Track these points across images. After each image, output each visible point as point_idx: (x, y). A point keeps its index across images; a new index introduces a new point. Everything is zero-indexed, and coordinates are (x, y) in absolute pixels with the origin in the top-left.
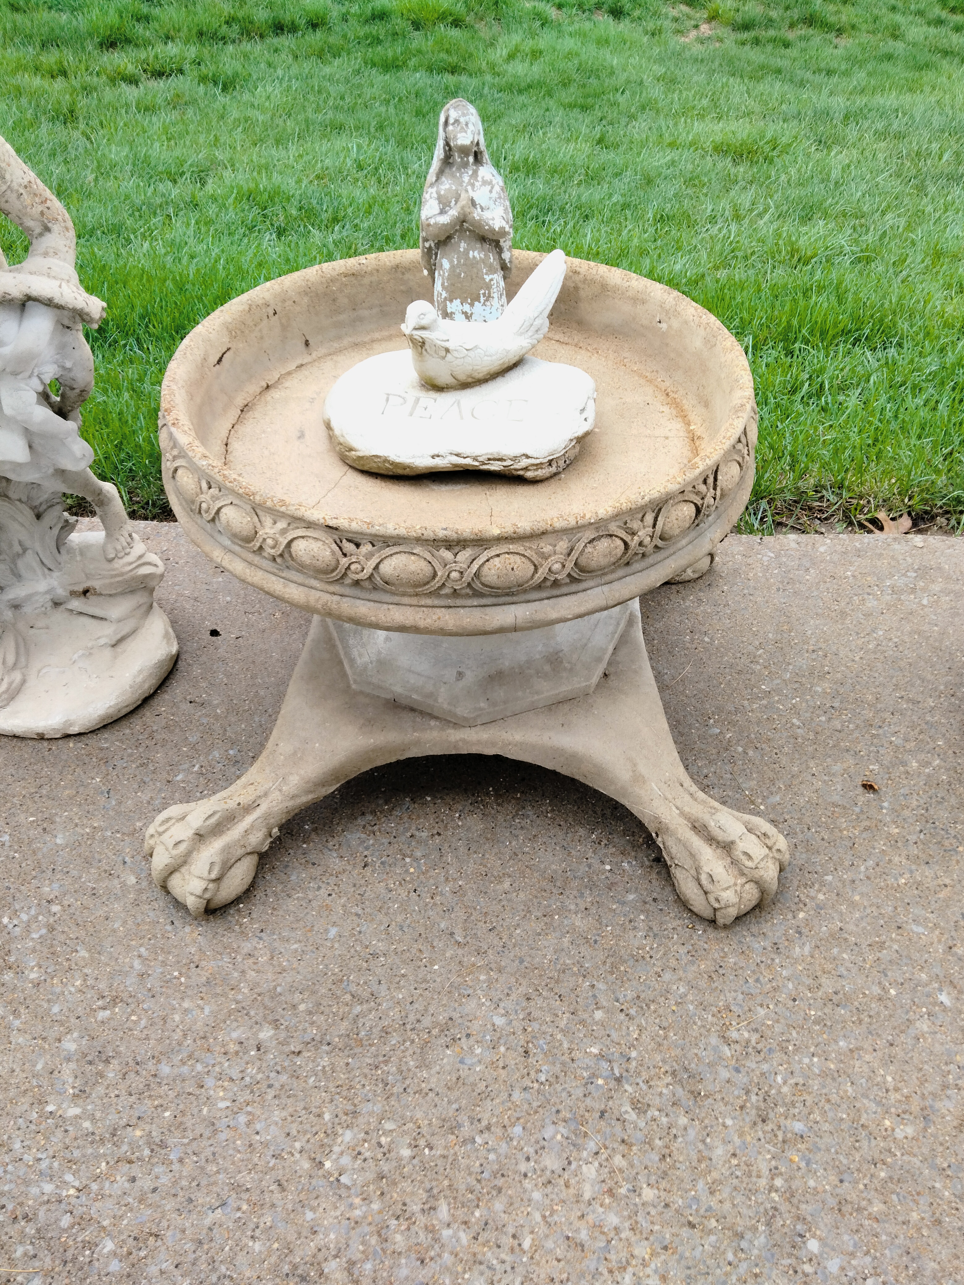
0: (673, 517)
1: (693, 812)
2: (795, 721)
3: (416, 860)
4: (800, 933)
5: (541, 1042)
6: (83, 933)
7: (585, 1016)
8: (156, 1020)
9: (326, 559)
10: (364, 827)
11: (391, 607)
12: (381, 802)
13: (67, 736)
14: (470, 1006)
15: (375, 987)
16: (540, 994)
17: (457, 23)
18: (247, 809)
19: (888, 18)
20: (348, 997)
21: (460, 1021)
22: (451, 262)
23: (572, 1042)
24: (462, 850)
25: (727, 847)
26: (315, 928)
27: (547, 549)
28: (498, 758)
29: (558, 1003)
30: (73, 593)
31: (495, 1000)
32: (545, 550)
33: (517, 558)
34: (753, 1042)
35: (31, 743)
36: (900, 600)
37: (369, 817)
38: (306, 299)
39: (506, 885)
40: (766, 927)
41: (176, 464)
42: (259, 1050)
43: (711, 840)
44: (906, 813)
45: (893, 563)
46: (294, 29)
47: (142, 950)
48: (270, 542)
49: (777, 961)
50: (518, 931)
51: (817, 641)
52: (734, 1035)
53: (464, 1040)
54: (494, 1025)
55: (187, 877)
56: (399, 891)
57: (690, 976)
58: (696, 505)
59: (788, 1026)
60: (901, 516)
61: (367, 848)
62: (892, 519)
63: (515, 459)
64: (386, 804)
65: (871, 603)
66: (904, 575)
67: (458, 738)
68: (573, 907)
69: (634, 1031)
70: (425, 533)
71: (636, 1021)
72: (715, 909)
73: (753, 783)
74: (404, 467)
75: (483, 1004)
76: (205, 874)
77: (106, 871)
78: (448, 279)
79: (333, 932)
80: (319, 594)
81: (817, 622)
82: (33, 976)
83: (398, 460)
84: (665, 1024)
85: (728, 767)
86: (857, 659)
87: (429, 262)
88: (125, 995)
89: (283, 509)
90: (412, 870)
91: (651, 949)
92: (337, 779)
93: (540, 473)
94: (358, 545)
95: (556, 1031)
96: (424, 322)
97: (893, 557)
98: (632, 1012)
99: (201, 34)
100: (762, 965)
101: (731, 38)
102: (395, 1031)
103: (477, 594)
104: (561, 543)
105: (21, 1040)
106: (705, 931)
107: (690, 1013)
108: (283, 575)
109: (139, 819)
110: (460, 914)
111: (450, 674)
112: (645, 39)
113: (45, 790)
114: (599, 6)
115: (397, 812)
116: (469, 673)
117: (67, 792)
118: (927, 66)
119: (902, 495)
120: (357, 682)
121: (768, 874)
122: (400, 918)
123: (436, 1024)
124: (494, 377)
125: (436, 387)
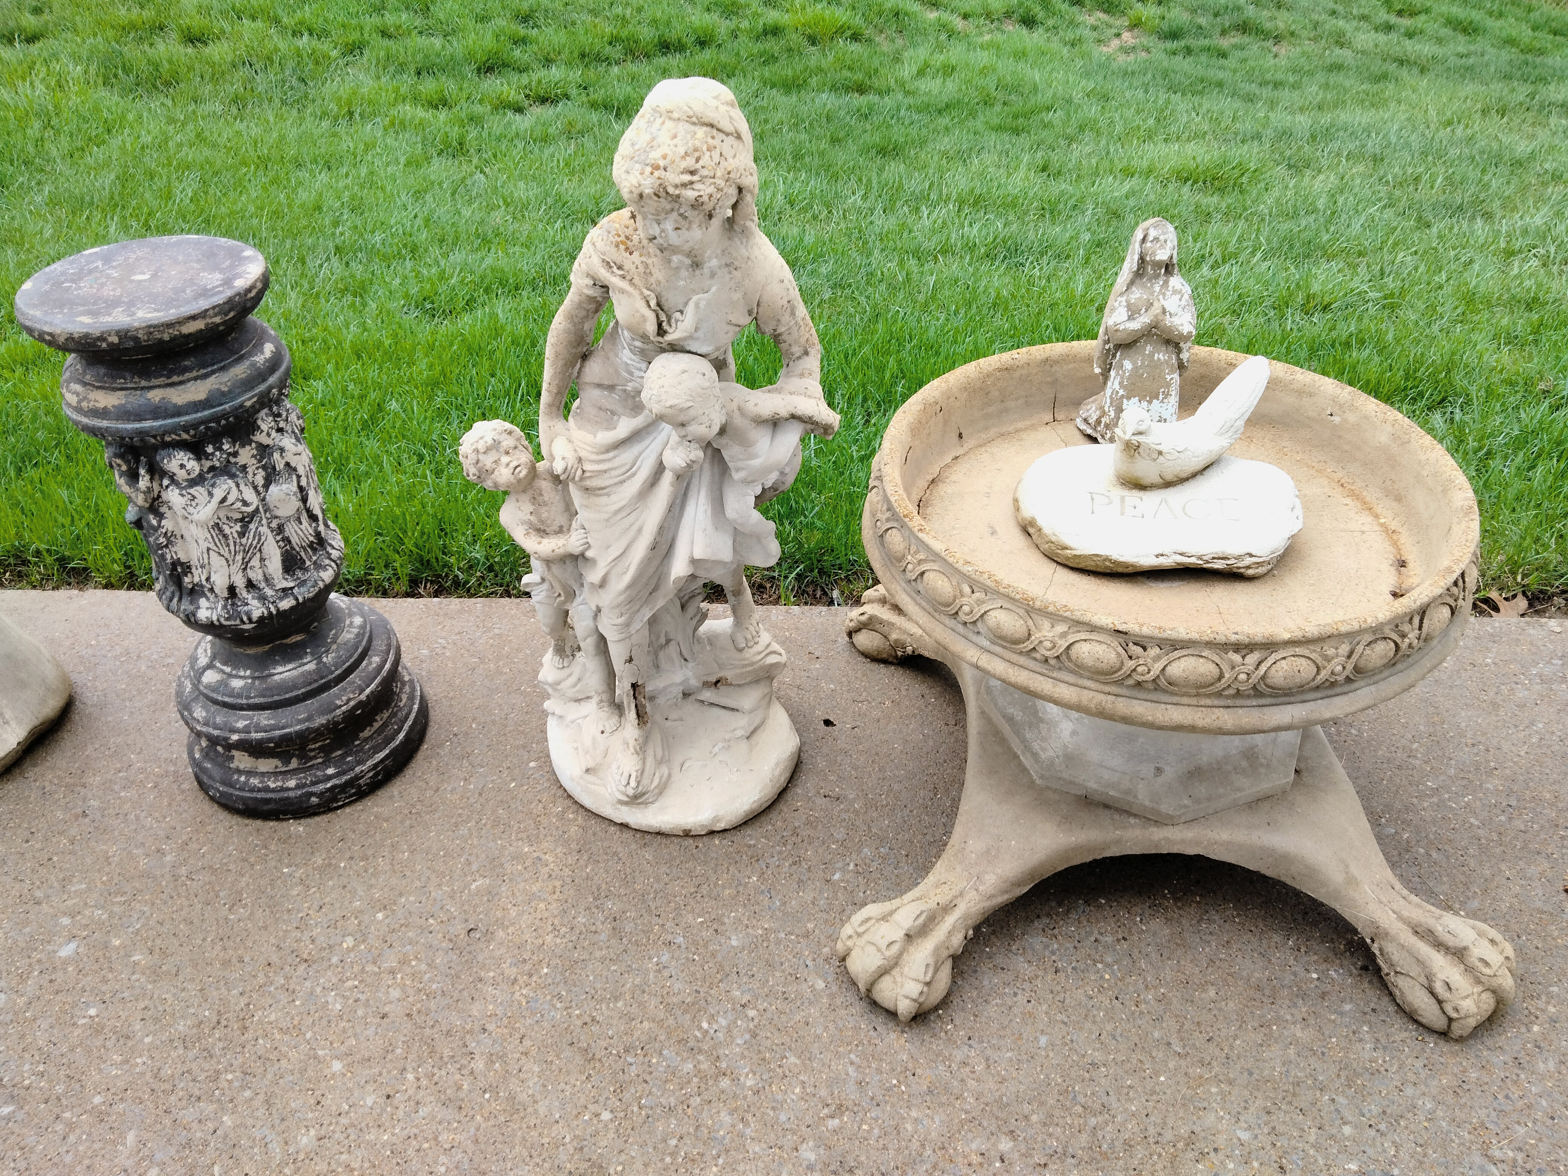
0: (1436, 620)
1: (1414, 916)
2: (1472, 820)
3: (1108, 965)
4: (1539, 1047)
5: (1295, 1157)
6: (787, 1039)
7: (1334, 1131)
8: (889, 1130)
9: (1111, 662)
10: (1044, 930)
11: (1169, 706)
12: (1054, 904)
13: (712, 833)
14: (1210, 1119)
15: (1105, 1099)
16: (1280, 1108)
17: (856, 37)
18: (946, 909)
19: (1332, 24)
20: (1078, 1109)
21: (1203, 1134)
22: (1134, 363)
23: (1327, 1158)
24: (1154, 956)
25: (1459, 954)
26: (1024, 1036)
27: (1331, 652)
28: (1199, 859)
29: (1301, 1117)
30: (706, 684)
31: (1234, 1112)
32: (1328, 652)
33: (1303, 660)
34: (1520, 1161)
35: (676, 840)
36: (1551, 690)
38: (965, 394)
39: (1212, 993)
40: (1501, 1041)
41: (923, 568)
42: (1003, 1161)
43: (1439, 945)
45: (1534, 650)
46: (680, 48)
47: (852, 1056)
48: (1048, 644)
49: (1523, 1076)
50: (1238, 1042)
51: (1475, 735)
52: (1498, 1154)
53: (1212, 1154)
54: (1239, 1139)
55: (899, 979)
56: (1100, 999)
57: (1434, 1091)
58: (1451, 606)
59: (1554, 1145)
60: (1514, 596)
61: (1053, 953)
62: (1506, 599)
63: (1239, 558)
64: (1060, 906)
65: (1521, 694)
66: (1549, 662)
67: (1161, 836)
68: (1289, 1017)
69: (1390, 1147)
70: (1218, 637)
71: (1389, 1136)
72: (1450, 1020)
73: (1445, 888)
75: (1222, 1118)
76: (921, 977)
77: (791, 975)
78: (1128, 379)
79: (1043, 1040)
80: (1091, 694)
81: (1469, 713)
82: (749, 1083)
83: (1121, 559)
84: (1420, 1141)
85: (1414, 869)
86: (1522, 753)
87: (1105, 362)
88: (850, 1104)
89: (1068, 614)
90: (1107, 977)
91: (1384, 1061)
92: (1032, 878)
93: (1261, 570)
94: (1145, 649)
95: (1307, 1147)
96: (1142, 428)
97: (1531, 643)
98: (1383, 1127)
99: (583, 56)
100: (1508, 1081)
101: (1159, 48)
102: (1138, 1144)
103: (1259, 695)
104: (1343, 646)
105: (757, 1149)
106: (1435, 1043)
107: (1445, 1130)
108: (1054, 675)
109: (809, 920)
110: (1171, 1023)
111: (1147, 770)
112: (1065, 51)
113: (704, 889)
114: (1008, 15)
115: (1073, 916)
116: (1167, 769)
117: (727, 892)
118: (1384, 77)
119: (1514, 573)
120: (1042, 777)
121: (1507, 982)
122: (1109, 1027)
123: (1179, 1138)
124: (1194, 475)
125: (1139, 486)
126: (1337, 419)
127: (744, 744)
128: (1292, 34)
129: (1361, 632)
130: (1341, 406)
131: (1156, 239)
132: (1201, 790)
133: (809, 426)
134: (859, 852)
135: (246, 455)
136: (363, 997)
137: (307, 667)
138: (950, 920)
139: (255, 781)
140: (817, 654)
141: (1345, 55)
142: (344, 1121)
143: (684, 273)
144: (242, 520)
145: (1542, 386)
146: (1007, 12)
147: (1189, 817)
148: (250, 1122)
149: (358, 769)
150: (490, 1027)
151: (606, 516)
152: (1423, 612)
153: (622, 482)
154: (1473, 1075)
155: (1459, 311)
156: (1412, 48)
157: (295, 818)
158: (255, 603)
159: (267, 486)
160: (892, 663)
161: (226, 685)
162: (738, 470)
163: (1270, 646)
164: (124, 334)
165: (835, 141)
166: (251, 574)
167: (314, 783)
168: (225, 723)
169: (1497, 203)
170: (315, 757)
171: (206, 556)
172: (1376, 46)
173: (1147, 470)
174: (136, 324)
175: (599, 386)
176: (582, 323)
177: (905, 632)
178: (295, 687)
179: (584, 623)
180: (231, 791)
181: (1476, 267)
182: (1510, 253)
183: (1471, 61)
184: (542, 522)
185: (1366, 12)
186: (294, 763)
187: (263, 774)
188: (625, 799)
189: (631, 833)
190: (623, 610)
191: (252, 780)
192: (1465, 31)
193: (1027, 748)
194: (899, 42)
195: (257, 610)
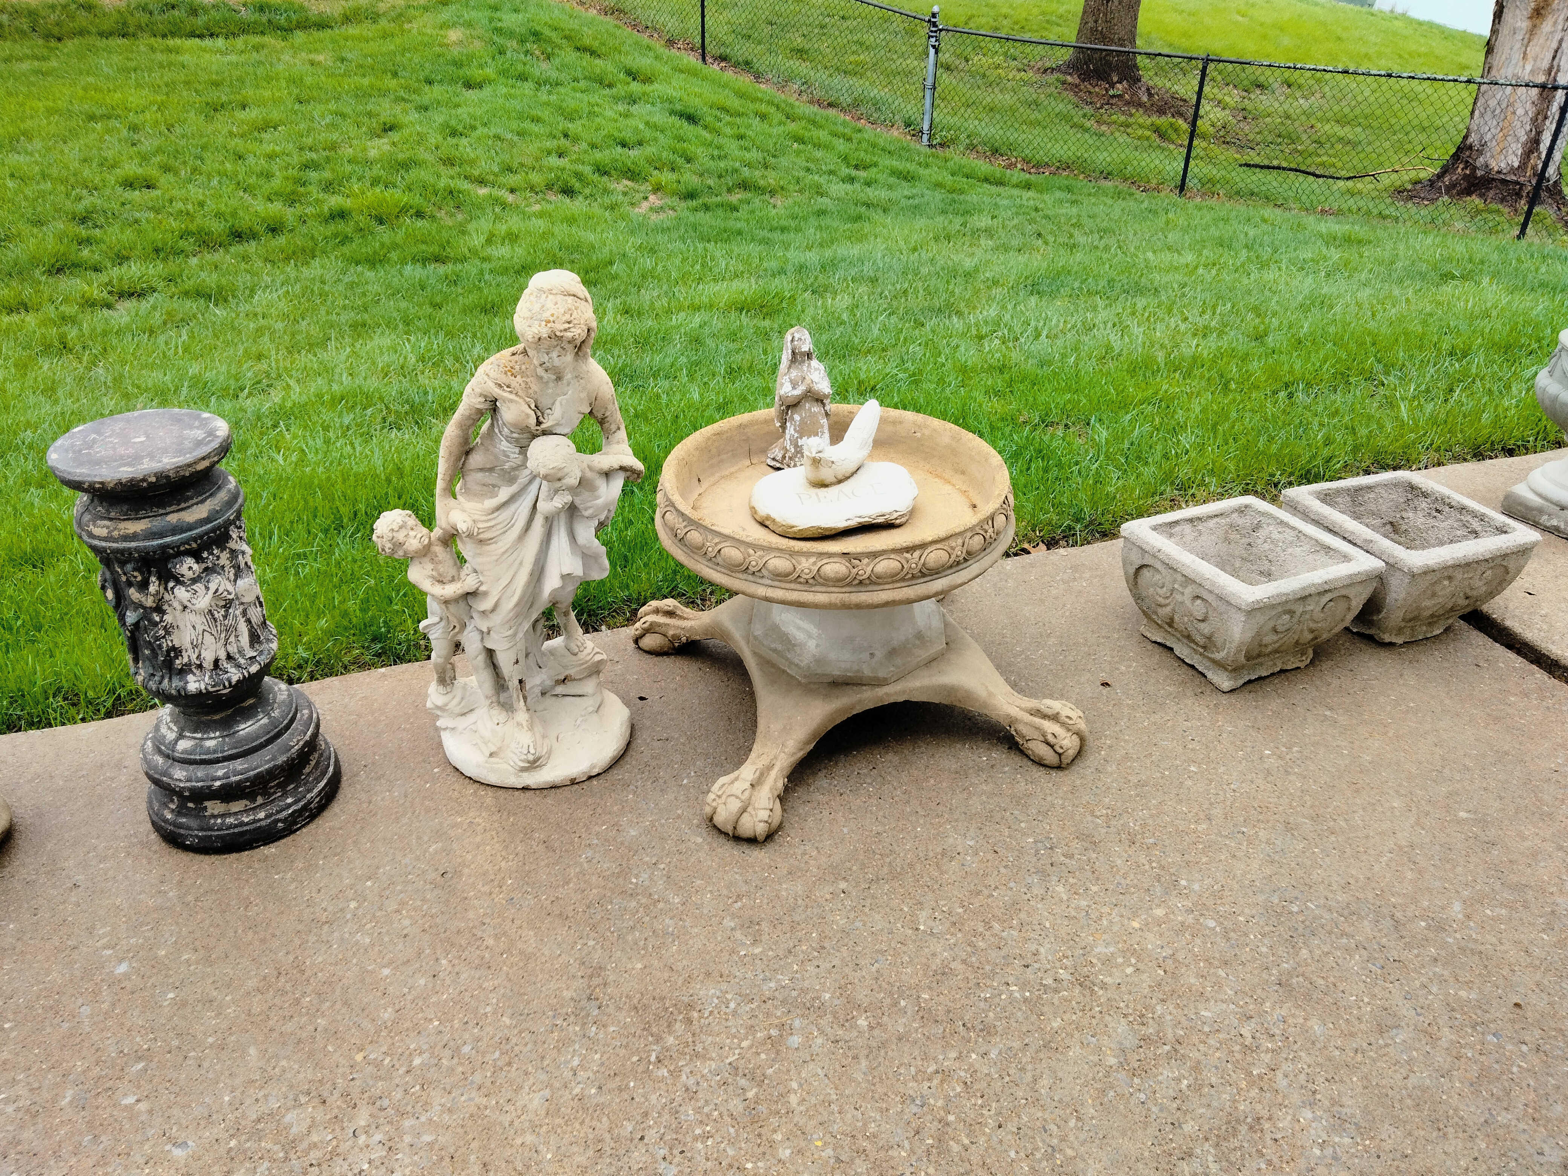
1: (1028, 706)
2: (1046, 662)
3: (869, 784)
5: (1000, 845)
6: (690, 873)
7: (1017, 827)
8: (772, 898)
9: (842, 573)
13: (590, 778)
14: (951, 840)
15: (890, 847)
16: (986, 825)
17: (419, 215)
18: (770, 767)
19: (810, 178)
20: (877, 856)
21: (949, 848)
22: (801, 416)
23: (1016, 840)
24: (894, 772)
25: (1055, 718)
26: (834, 831)
27: (954, 544)
29: (998, 826)
31: (962, 834)
32: (952, 545)
33: (941, 551)
34: (1110, 813)
35: (566, 788)
37: (825, 771)
39: (932, 781)
40: (1088, 763)
41: (718, 548)
42: (844, 893)
43: (1045, 716)
44: (1131, 692)
46: (254, 236)
49: (1102, 776)
50: (954, 801)
51: (1035, 618)
52: (1098, 814)
53: (957, 856)
54: (969, 845)
55: (753, 813)
56: (871, 801)
57: (1061, 795)
58: (1004, 514)
59: (1123, 802)
60: (1037, 544)
62: (1034, 547)
63: (890, 514)
65: (1054, 592)
66: (1065, 572)
67: (883, 693)
68: (977, 782)
69: (1046, 826)
71: (1045, 822)
72: (1060, 755)
74: (831, 529)
75: (957, 838)
77: (678, 840)
78: (799, 426)
79: (846, 830)
80: (836, 595)
81: (1029, 608)
82: (676, 901)
84: (1060, 819)
86: (1063, 622)
87: (782, 418)
88: (744, 893)
90: (871, 789)
91: (1033, 788)
92: (814, 739)
93: (903, 520)
94: (860, 560)
95: (1005, 838)
96: (820, 449)
97: (1053, 564)
98: (1040, 818)
99: (157, 251)
100: (1095, 780)
101: (683, 206)
102: (916, 863)
103: (924, 575)
104: (959, 540)
105: (696, 931)
106: (1055, 773)
107: (1071, 811)
108: (813, 589)
110: (914, 802)
111: (865, 656)
112: (607, 214)
113: (599, 810)
114: (549, 187)
115: (841, 764)
116: (877, 652)
117: (615, 808)
118: (859, 218)
119: (1034, 531)
120: (805, 676)
121: (1082, 726)
122: (881, 813)
123: (937, 854)
124: (853, 474)
125: (824, 485)
126: (918, 435)
127: (595, 716)
128: (782, 188)
129: (965, 531)
130: (919, 427)
131: (800, 339)
132: (898, 661)
133: (629, 473)
134: (694, 764)
135: (224, 559)
136: (384, 930)
137: (262, 722)
138: (773, 773)
139: (230, 820)
140: (616, 659)
141: (824, 202)
142: (409, 997)
143: (551, 385)
144: (225, 606)
145: (1022, 419)
146: (547, 185)
147: (895, 678)
148: (339, 1018)
149: (309, 796)
150: (487, 921)
151: (495, 558)
152: (992, 518)
153: (505, 532)
154: (1078, 782)
155: (960, 379)
156: (873, 194)
157: (264, 845)
158: (233, 670)
159: (235, 581)
160: (671, 654)
161: (202, 746)
162: (586, 509)
163: (923, 546)
164: (160, 476)
165: (437, 306)
166: (230, 648)
167: (278, 812)
168: (207, 775)
169: (962, 305)
170: (275, 793)
171: (200, 637)
172: (847, 194)
173: (827, 474)
174: (168, 467)
175: (481, 470)
176: (468, 429)
177: (678, 627)
178: (258, 738)
179: (475, 646)
180: (209, 833)
181: (962, 349)
182: (981, 338)
183: (917, 201)
184: (440, 575)
185: (832, 168)
186: (260, 800)
187: (236, 813)
188: (527, 765)
189: (532, 792)
190: (512, 624)
191: (227, 820)
192: (905, 178)
193: (791, 663)
194: (460, 217)
195: (235, 675)
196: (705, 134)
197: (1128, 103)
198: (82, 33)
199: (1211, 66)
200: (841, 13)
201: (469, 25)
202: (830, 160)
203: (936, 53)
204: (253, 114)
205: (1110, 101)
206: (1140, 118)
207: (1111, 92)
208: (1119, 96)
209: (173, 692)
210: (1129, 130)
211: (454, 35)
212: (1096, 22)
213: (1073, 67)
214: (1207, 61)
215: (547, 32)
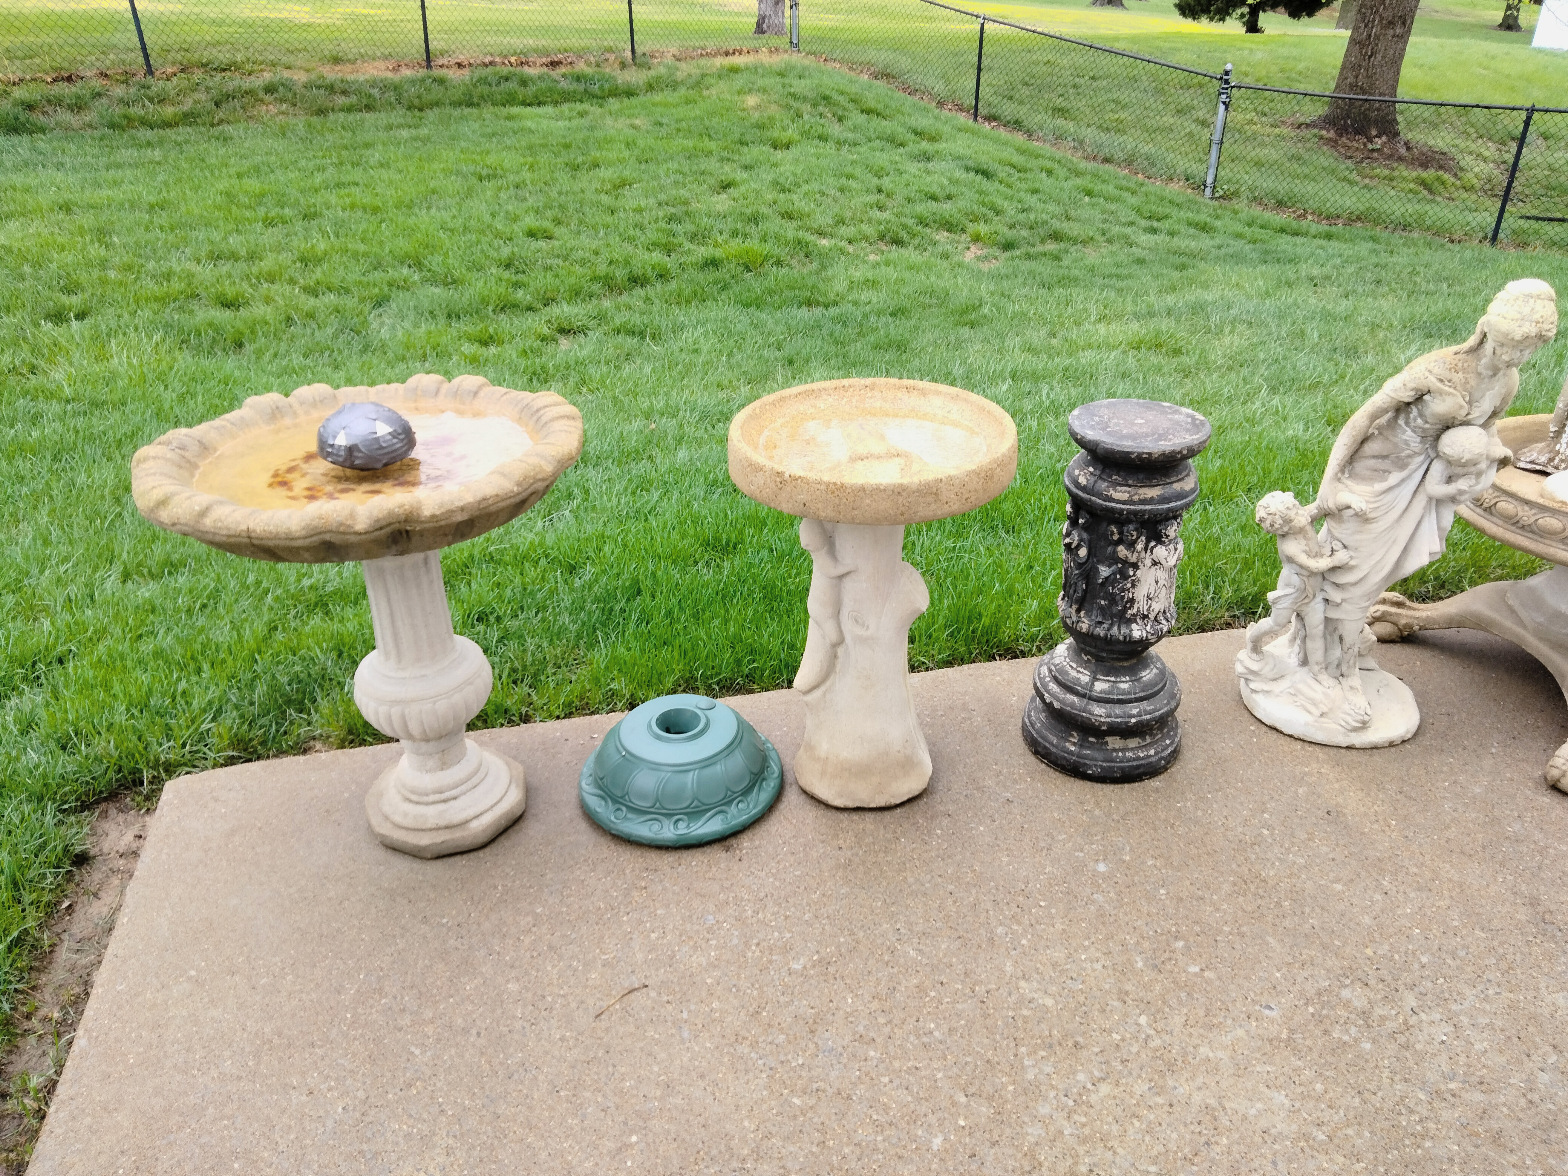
13: (1404, 741)
17: (779, 263)
19: (1113, 229)
46: (649, 281)
101: (1004, 256)
114: (881, 238)
128: (1091, 239)
139: (1129, 754)
141: (1137, 252)
146: (879, 236)
153: (1387, 513)
156: (1181, 243)
160: (1397, 642)
161: (1116, 688)
168: (1124, 713)
170: (1157, 734)
175: (1374, 457)
177: (1411, 617)
180: (1112, 764)
185: (1131, 219)
186: (1148, 739)
187: (1132, 749)
189: (1356, 751)
191: (1127, 754)
192: (1203, 229)
194: (813, 266)
196: (1002, 188)
197: (1390, 157)
198: (437, 104)
199: (1536, 116)
200: (1091, 74)
201: (764, 90)
202: (1126, 215)
203: (1226, 109)
204: (605, 173)
205: (1370, 155)
206: (1404, 171)
207: (1370, 146)
208: (1378, 150)
209: (1121, 638)
210: (1394, 183)
211: (751, 101)
212: (1356, 77)
213: (1328, 121)
214: (1531, 111)
215: (835, 96)
